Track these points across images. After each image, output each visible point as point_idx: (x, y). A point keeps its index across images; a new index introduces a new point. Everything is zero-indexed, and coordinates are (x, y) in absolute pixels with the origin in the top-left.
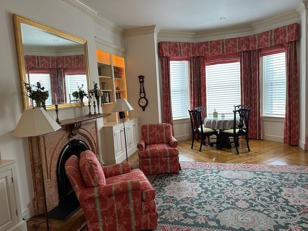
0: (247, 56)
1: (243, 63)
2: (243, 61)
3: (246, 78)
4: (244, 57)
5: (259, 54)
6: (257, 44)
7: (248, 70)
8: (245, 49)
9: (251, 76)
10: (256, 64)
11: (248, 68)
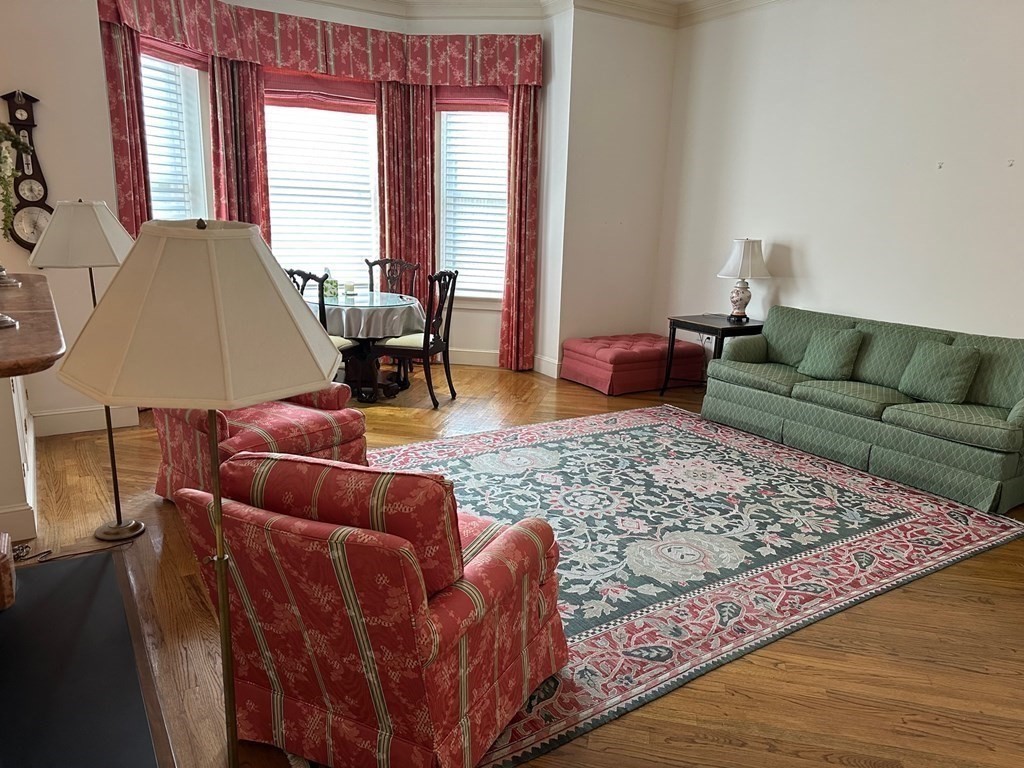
0: (397, 100)
1: (388, 122)
2: (387, 115)
3: (396, 174)
4: (388, 103)
5: (434, 102)
6: (429, 68)
7: (400, 148)
8: (393, 76)
9: (408, 168)
10: (424, 130)
11: (400, 141)
